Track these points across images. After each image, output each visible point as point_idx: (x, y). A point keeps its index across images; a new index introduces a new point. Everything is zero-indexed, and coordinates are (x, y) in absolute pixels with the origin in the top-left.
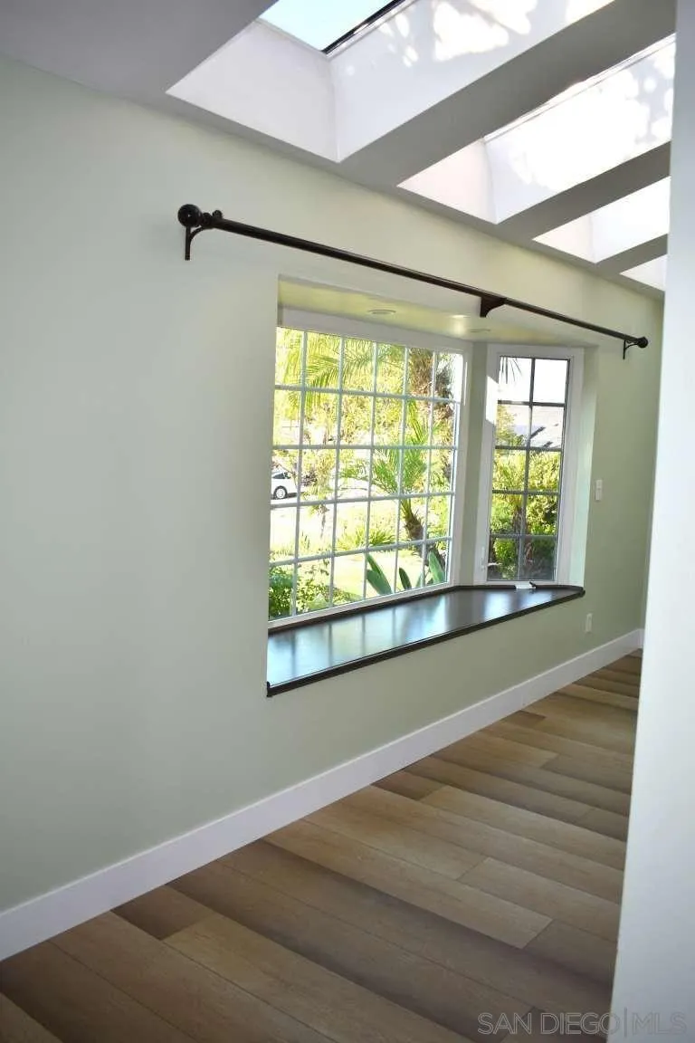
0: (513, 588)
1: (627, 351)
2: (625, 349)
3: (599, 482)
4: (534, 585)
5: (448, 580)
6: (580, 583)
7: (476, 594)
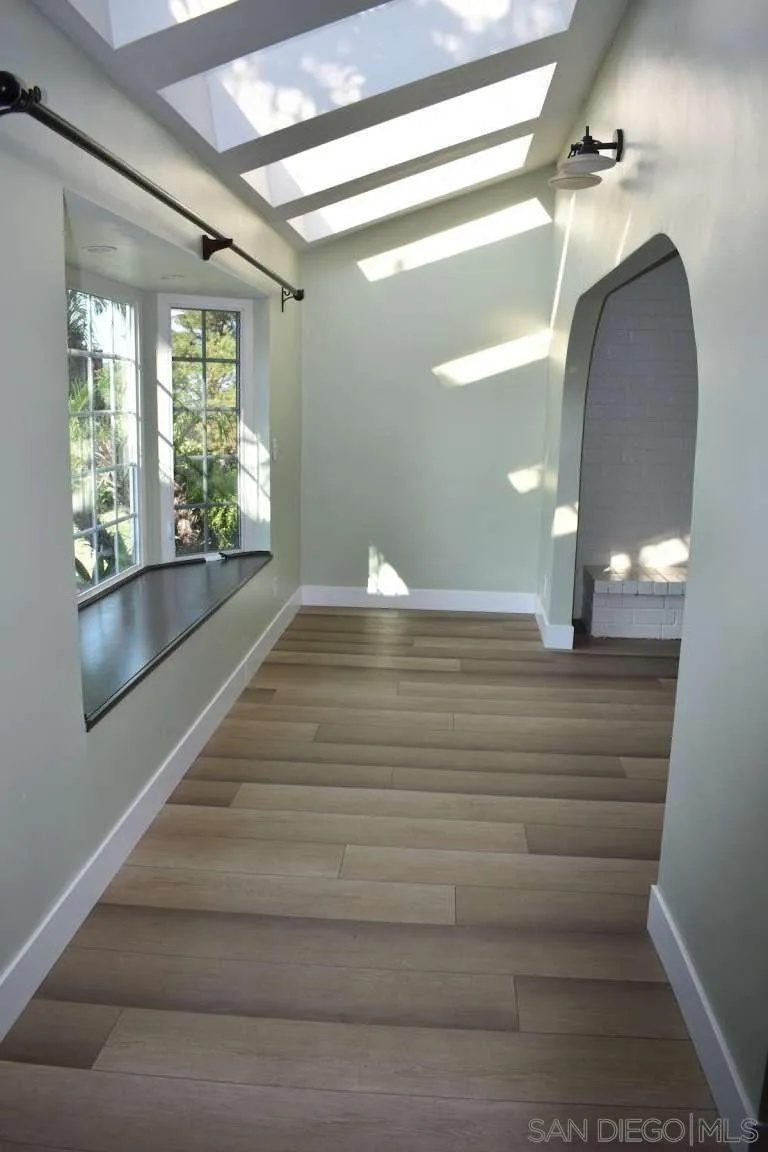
0: (203, 561)
1: (285, 303)
2: (283, 301)
3: (275, 440)
4: (223, 555)
5: (138, 562)
6: (265, 547)
7: (168, 574)
